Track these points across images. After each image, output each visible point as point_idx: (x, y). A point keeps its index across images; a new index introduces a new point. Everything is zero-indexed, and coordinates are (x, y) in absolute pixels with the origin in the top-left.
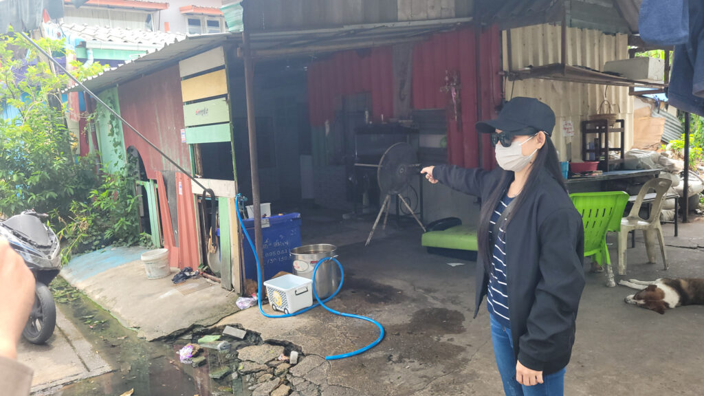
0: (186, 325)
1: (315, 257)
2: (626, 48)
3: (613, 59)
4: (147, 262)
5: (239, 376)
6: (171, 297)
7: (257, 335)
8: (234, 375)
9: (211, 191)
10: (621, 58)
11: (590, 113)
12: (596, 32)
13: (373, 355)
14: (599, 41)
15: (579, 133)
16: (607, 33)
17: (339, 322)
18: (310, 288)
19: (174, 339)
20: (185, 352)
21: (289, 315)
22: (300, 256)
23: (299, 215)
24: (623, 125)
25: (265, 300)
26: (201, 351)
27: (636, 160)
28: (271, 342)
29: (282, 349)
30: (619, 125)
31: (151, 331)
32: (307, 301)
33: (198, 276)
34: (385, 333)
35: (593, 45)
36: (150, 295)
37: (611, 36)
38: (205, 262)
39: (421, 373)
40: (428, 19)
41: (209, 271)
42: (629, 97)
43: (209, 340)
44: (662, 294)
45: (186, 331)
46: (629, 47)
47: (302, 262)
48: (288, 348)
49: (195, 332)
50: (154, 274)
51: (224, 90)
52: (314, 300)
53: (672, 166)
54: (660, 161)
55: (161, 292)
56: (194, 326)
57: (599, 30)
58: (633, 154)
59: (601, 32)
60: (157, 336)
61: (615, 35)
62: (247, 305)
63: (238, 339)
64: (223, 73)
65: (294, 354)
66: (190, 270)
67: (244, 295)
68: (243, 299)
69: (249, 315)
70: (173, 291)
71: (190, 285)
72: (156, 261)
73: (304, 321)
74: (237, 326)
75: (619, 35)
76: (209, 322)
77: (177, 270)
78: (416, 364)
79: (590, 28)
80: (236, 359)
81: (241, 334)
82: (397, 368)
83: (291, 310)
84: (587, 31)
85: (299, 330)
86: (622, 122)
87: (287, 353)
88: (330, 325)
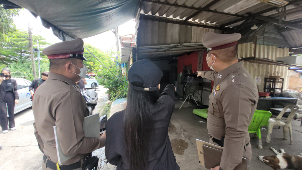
3: (282, 56)
10: (285, 56)
11: (269, 75)
12: (274, 47)
14: (276, 50)
15: (263, 82)
16: (279, 48)
24: (283, 81)
27: (288, 94)
30: (281, 80)
35: (272, 51)
37: (281, 48)
42: (288, 71)
44: (278, 161)
46: (289, 53)
54: (299, 95)
57: (276, 46)
58: (287, 91)
59: (277, 47)
61: (283, 48)
75: (285, 49)
79: (272, 46)
84: (270, 47)
86: (283, 79)
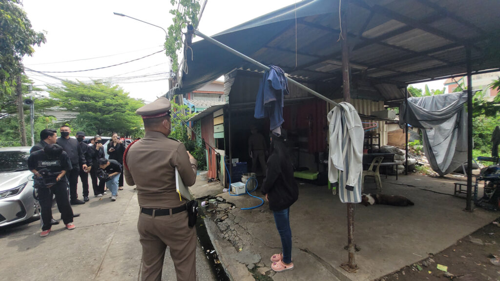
0: (206, 195)
1: (249, 177)
2: (383, 106)
3: (377, 110)
4: (201, 175)
5: (216, 212)
6: (206, 187)
7: (225, 200)
8: (214, 212)
9: (219, 153)
10: (381, 110)
12: (369, 101)
13: (256, 209)
14: (371, 104)
16: (374, 101)
17: (251, 199)
18: (245, 187)
19: (202, 199)
20: (203, 203)
21: (237, 195)
22: (244, 176)
23: (246, 163)
24: (379, 136)
25: (231, 190)
26: (208, 203)
27: (385, 149)
28: (229, 203)
29: (231, 205)
30: (377, 136)
31: (197, 196)
32: (243, 191)
33: (215, 181)
34: (264, 203)
35: (367, 105)
36: (200, 185)
38: (218, 177)
39: (268, 216)
40: (297, 97)
41: (219, 180)
42: (385, 126)
43: (212, 201)
44: (368, 199)
45: (206, 197)
46: (385, 106)
47: (244, 178)
48: (233, 205)
49: (209, 197)
50: (203, 179)
51: (222, 121)
52: (246, 191)
53: (401, 152)
54: (396, 150)
55: (203, 185)
56: (209, 196)
58: (384, 147)
59: (371, 101)
60: (198, 197)
61: (378, 101)
62: (226, 191)
63: (221, 201)
64: (223, 116)
65: (234, 207)
66: (213, 179)
67: (226, 188)
68: (225, 189)
69: (225, 194)
70: (207, 185)
71: (212, 183)
72: (204, 175)
73: (240, 197)
74: (221, 197)
75: (380, 102)
76: (213, 195)
77: (210, 178)
78: (268, 214)
79: (366, 99)
80: (217, 207)
81: (222, 200)
82: (261, 214)
83: (237, 194)
84: (365, 100)
85: (238, 200)
86: (379, 134)
87: (232, 207)
88: (248, 199)
